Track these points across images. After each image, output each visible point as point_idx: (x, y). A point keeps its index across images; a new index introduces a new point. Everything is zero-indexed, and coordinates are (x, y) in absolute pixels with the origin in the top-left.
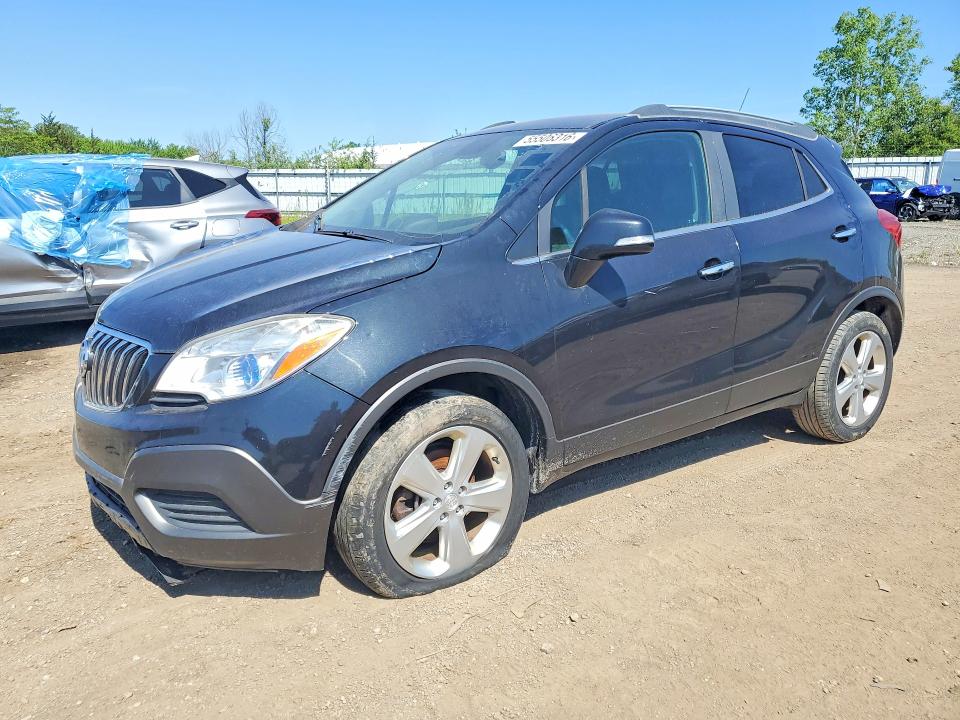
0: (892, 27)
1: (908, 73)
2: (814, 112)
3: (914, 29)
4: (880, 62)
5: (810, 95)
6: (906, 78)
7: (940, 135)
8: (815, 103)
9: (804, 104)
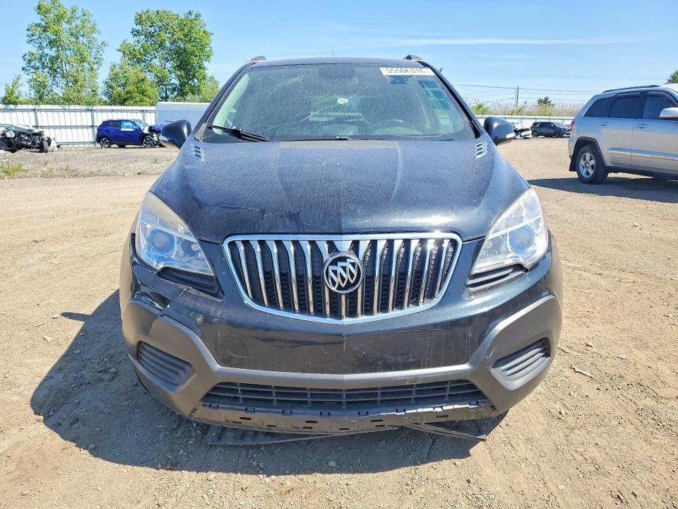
0: (77, 16)
1: (94, 50)
2: (33, 70)
3: (92, 19)
4: (73, 39)
5: (27, 57)
6: (94, 53)
7: (143, 93)
8: (32, 64)
9: (24, 64)
